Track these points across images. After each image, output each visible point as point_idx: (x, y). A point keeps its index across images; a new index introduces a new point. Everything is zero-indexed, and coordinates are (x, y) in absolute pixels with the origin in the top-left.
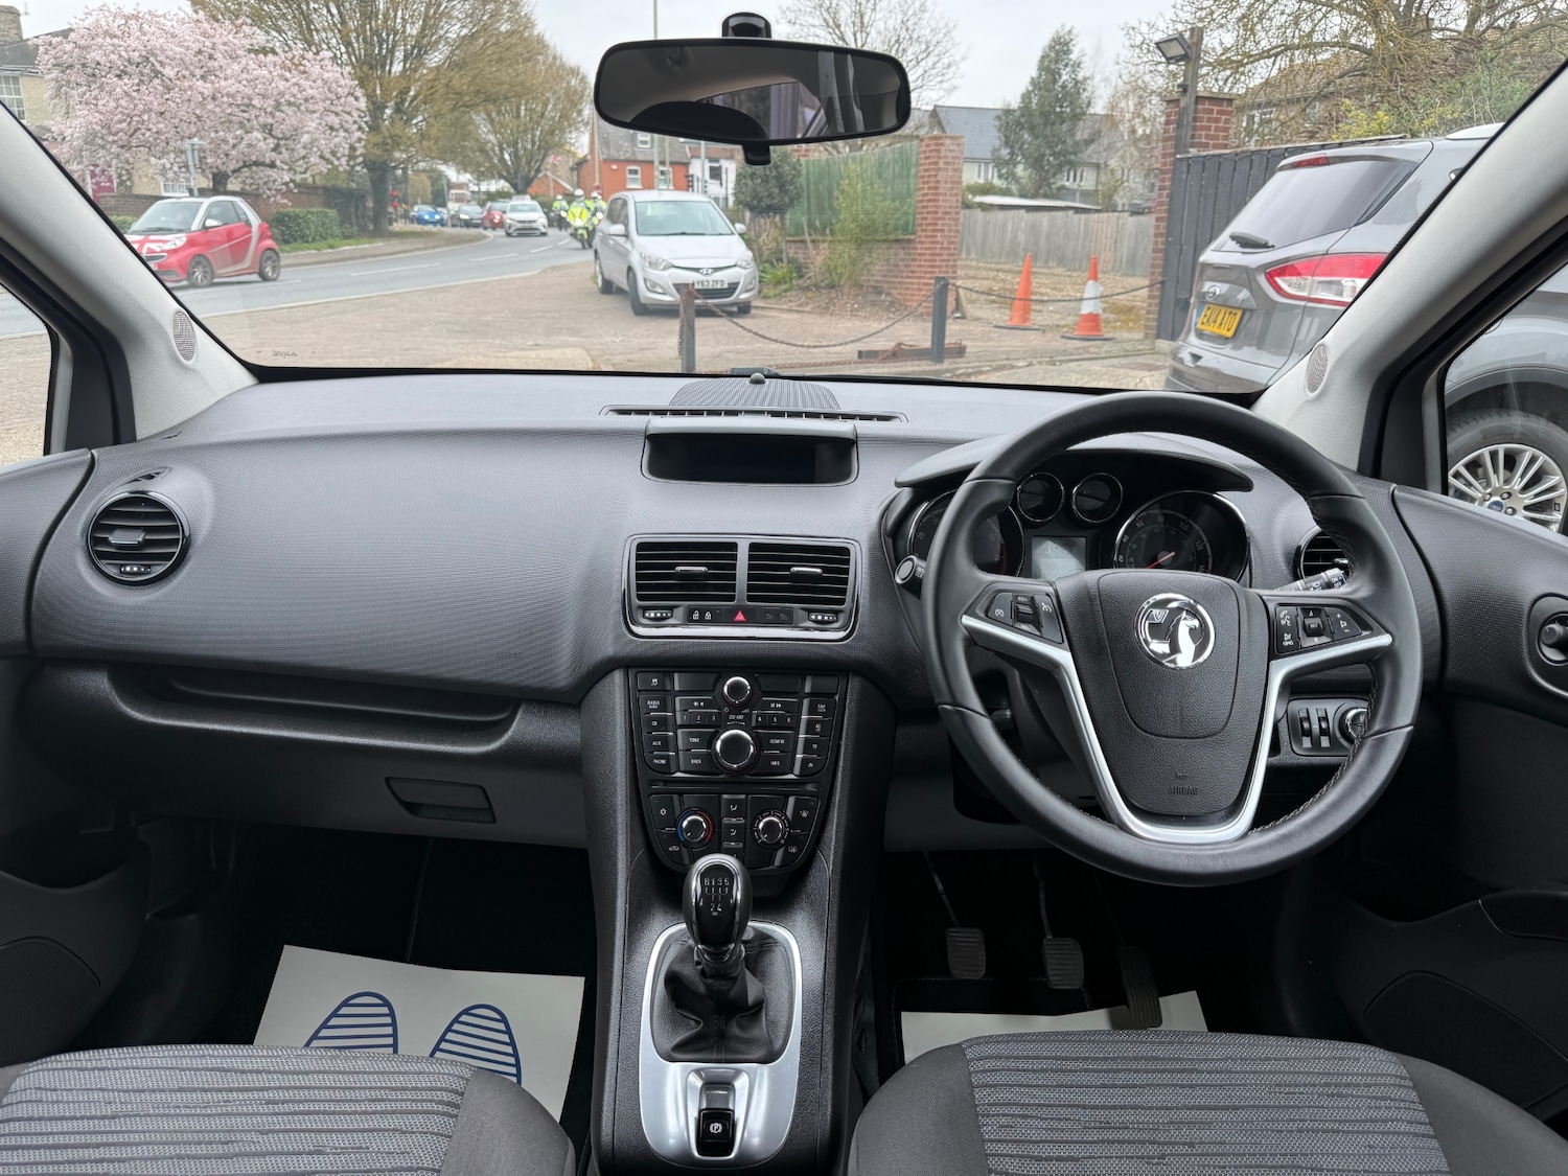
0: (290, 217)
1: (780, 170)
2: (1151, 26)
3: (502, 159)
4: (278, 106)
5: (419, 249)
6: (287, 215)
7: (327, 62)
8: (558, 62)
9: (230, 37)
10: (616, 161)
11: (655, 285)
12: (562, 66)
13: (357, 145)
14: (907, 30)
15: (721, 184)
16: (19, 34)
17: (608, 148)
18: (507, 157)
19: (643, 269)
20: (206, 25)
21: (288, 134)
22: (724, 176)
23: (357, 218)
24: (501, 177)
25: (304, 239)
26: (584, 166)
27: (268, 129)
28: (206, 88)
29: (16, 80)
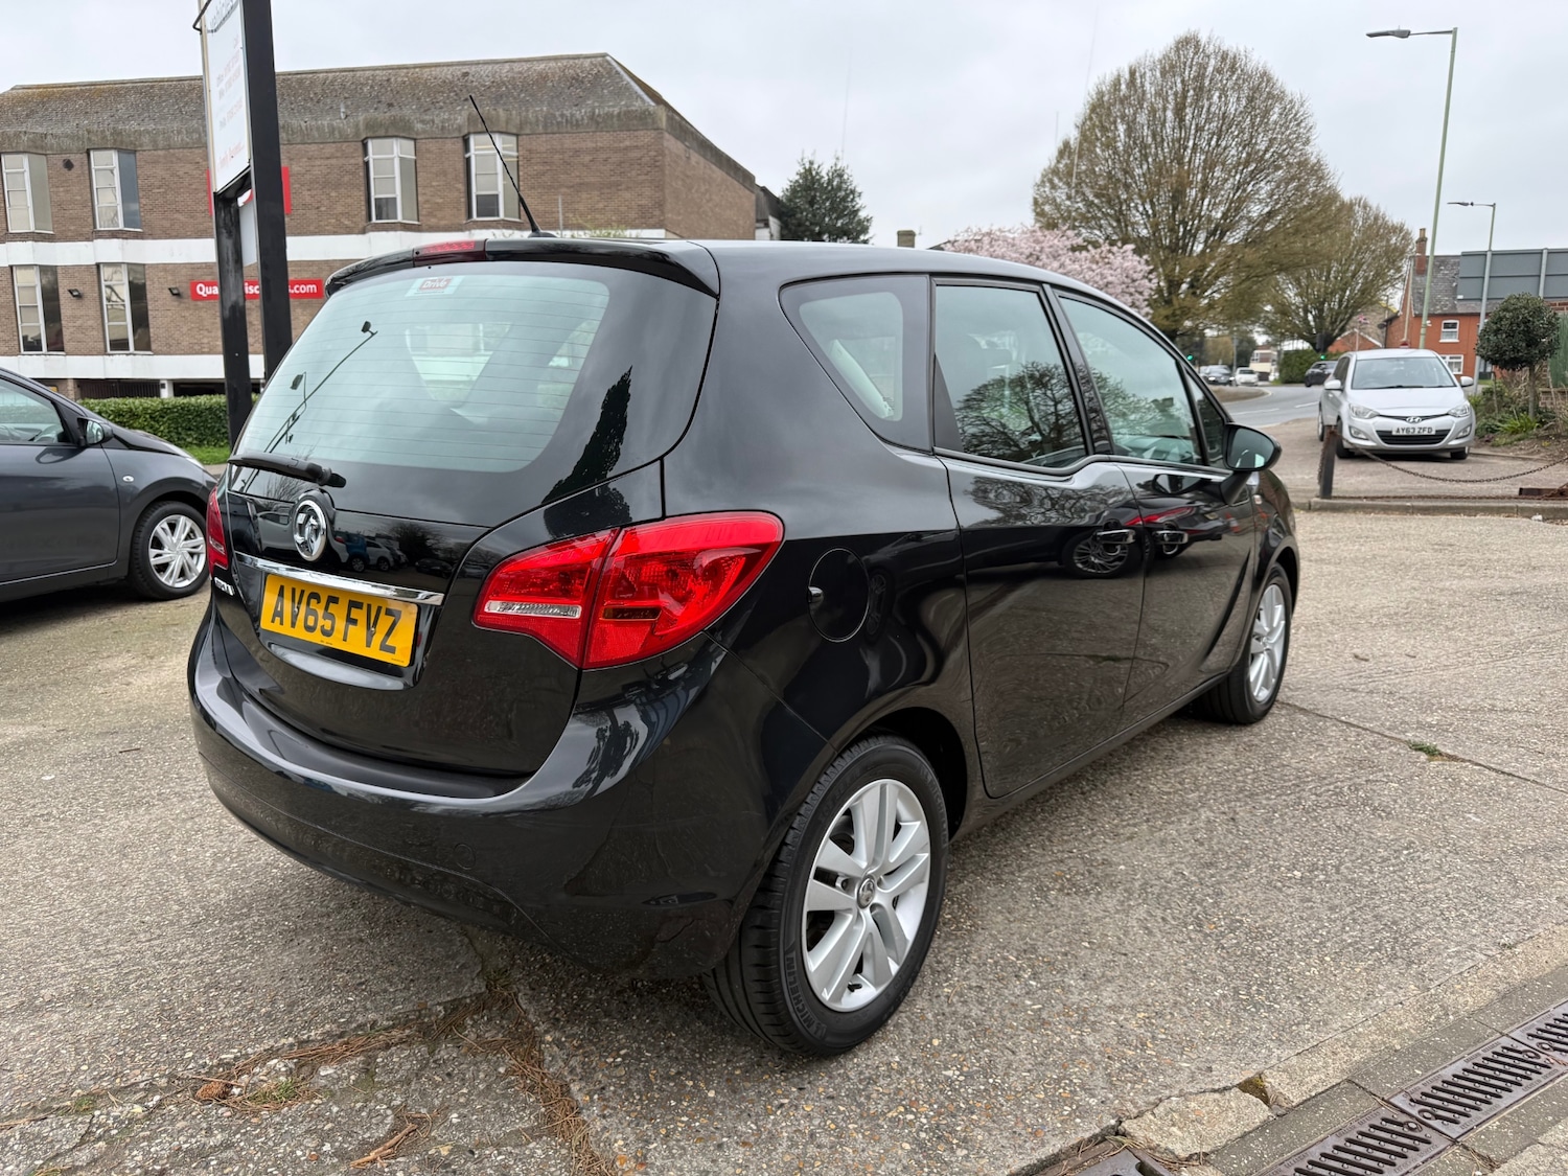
1: (1530, 325)
3: (1306, 320)
7: (1129, 254)
8: (1380, 222)
9: (1056, 241)
10: (1432, 316)
11: (1359, 432)
12: (1385, 225)
18: (1310, 317)
19: (1350, 418)
20: (1039, 234)
24: (1301, 337)
26: (1395, 323)
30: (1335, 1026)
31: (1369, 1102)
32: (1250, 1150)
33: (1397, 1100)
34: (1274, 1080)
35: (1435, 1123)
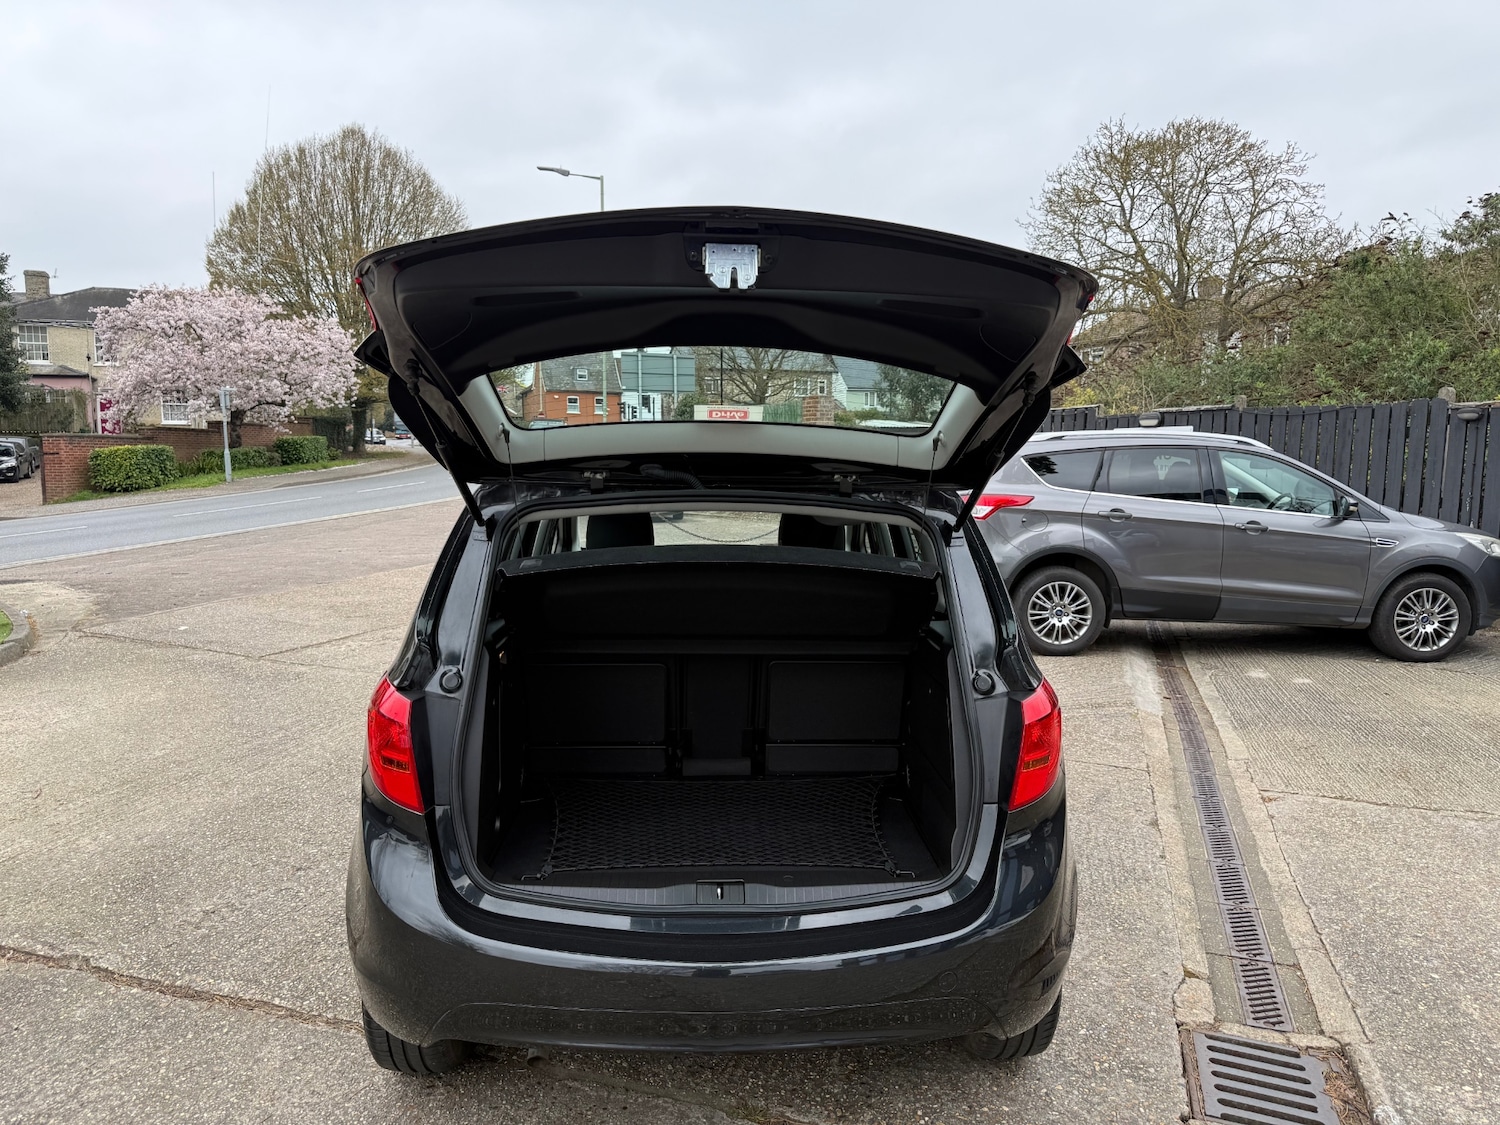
0: (289, 444)
4: (292, 359)
5: (398, 469)
6: (286, 441)
10: (559, 392)
13: (353, 388)
15: (649, 411)
16: (47, 292)
17: (551, 382)
21: (298, 381)
22: (652, 405)
23: (338, 441)
25: (299, 460)
26: (529, 395)
27: (283, 378)
28: (234, 346)
29: (44, 330)
30: (1170, 926)
31: (1226, 960)
32: (1224, 1006)
33: (1234, 953)
34: (1190, 966)
35: (1258, 958)
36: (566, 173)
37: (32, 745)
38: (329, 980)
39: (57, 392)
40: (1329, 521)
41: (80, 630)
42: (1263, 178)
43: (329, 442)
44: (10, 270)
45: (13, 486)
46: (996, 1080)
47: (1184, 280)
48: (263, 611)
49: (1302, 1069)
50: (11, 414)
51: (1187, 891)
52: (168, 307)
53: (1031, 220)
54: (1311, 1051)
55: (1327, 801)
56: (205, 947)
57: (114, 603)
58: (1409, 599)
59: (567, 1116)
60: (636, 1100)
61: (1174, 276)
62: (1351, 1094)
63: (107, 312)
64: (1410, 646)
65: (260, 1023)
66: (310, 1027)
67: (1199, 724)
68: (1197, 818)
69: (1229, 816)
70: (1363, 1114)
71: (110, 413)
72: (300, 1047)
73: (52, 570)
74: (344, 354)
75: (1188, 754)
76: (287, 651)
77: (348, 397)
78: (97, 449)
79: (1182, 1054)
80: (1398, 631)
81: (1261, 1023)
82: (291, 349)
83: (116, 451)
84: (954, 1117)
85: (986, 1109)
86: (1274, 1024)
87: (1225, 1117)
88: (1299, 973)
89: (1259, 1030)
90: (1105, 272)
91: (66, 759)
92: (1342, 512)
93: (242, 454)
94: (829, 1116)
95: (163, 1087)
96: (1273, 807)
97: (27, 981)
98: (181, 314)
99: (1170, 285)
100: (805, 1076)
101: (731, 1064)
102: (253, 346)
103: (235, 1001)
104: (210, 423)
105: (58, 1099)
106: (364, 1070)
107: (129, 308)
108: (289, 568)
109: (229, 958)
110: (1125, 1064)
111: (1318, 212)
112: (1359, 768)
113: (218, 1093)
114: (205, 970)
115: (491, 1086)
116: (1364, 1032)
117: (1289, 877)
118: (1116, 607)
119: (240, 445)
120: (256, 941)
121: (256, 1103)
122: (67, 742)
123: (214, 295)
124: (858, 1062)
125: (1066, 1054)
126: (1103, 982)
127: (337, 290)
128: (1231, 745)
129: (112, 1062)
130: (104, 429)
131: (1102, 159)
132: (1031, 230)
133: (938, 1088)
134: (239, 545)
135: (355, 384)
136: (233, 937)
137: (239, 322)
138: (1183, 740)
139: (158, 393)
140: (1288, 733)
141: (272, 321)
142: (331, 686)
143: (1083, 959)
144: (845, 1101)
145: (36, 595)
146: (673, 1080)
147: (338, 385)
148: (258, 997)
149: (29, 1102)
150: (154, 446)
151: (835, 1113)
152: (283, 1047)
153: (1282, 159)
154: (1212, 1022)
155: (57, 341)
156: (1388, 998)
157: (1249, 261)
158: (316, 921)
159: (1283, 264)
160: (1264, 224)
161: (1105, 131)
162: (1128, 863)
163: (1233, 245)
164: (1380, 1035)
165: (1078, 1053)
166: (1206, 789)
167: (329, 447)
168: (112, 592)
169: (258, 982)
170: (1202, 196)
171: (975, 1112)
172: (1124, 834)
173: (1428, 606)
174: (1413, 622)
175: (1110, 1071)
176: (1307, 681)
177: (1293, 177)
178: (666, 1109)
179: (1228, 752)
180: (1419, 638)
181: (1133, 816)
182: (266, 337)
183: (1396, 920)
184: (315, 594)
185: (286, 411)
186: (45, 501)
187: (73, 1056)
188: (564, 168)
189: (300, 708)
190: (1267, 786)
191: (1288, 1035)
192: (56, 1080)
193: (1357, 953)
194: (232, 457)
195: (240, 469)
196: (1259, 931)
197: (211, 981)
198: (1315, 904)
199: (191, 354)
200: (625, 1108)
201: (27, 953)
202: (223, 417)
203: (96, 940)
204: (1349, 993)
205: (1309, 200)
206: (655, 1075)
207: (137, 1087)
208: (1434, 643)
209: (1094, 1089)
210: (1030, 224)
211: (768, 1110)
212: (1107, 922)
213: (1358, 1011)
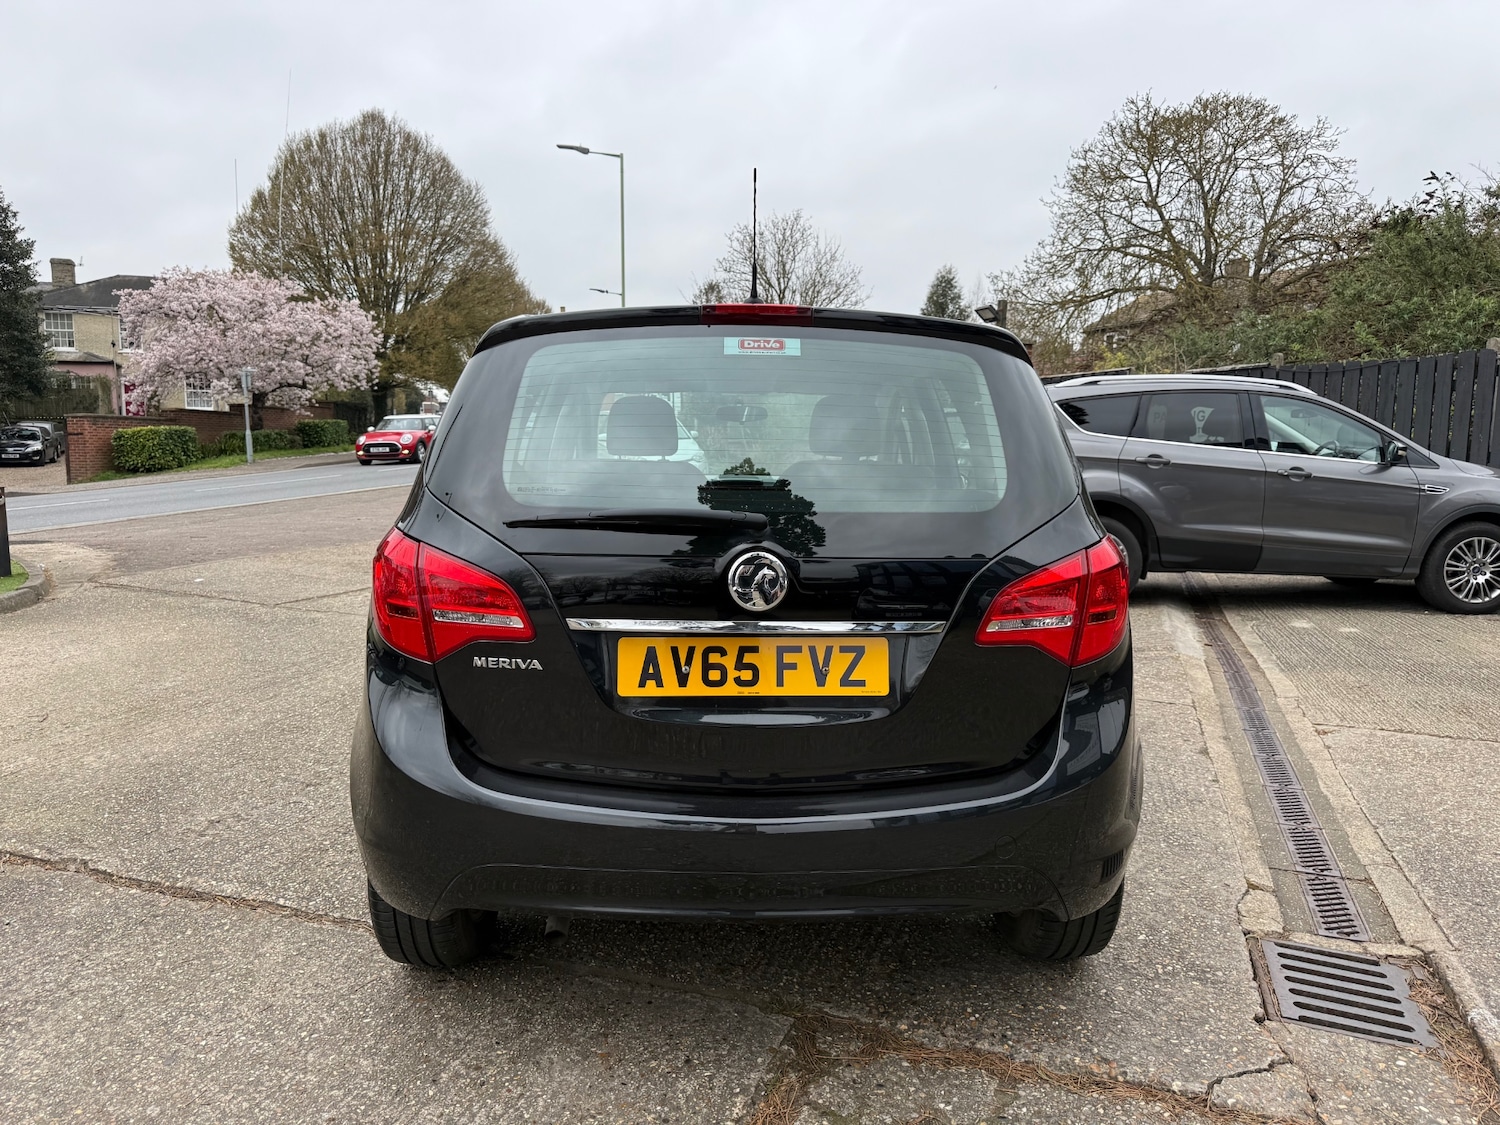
0: (310, 427)
2: (1010, 275)
4: (314, 341)
6: (307, 425)
7: (355, 308)
13: (374, 370)
14: (821, 275)
16: (73, 281)
21: (320, 363)
25: (320, 443)
27: (305, 360)
28: (258, 327)
29: (69, 316)
30: (1229, 843)
31: (1291, 875)
32: (1293, 917)
33: (1299, 869)
34: (1253, 879)
35: (1325, 873)
36: (585, 151)
37: (41, 677)
38: (336, 883)
39: (82, 378)
40: (1375, 468)
41: (96, 582)
42: (1293, 153)
43: (351, 427)
44: (36, 256)
45: (39, 470)
46: (1050, 981)
47: (1212, 258)
48: (280, 566)
49: (1383, 976)
50: (38, 399)
51: (1244, 811)
52: (192, 289)
53: (1055, 199)
54: (1391, 960)
55: (1386, 733)
56: (208, 852)
57: (129, 559)
58: (1460, 548)
59: (588, 1009)
60: (662, 995)
61: (1201, 254)
62: (1440, 1000)
63: (130, 294)
64: (1461, 597)
65: (264, 922)
66: (316, 925)
67: (1244, 666)
68: (1249, 748)
69: (1282, 747)
70: (1455, 1019)
71: (134, 394)
72: (304, 944)
73: (71, 534)
74: (365, 336)
75: (1234, 693)
76: (303, 600)
77: (369, 380)
78: (120, 430)
79: (1251, 960)
80: (1448, 582)
81: (1334, 933)
82: (312, 331)
83: (139, 432)
84: (1007, 1015)
85: (1041, 1007)
86: (1348, 934)
87: (1303, 1019)
88: (1371, 888)
89: (1333, 940)
90: (1131, 250)
91: (74, 689)
92: (1390, 459)
93: (264, 437)
94: (870, 1012)
95: (158, 979)
96: (1329, 740)
97: (22, 882)
98: (204, 296)
99: (1198, 263)
100: (844, 975)
101: (763, 962)
102: (276, 327)
103: (238, 902)
104: (232, 406)
105: (47, 987)
106: (372, 965)
107: (153, 290)
108: (307, 533)
109: (233, 862)
110: (1192, 966)
111: (1350, 187)
112: (1416, 705)
113: (217, 984)
114: (207, 873)
115: (506, 981)
116: (1448, 941)
117: (1353, 800)
118: (1153, 557)
119: (262, 428)
120: (261, 847)
121: (256, 994)
122: (76, 674)
123: (236, 278)
124: (900, 961)
125: (1126, 958)
126: (1160, 892)
127: (357, 274)
128: (1280, 686)
129: (106, 954)
130: (128, 411)
131: (1128, 135)
132: (1055, 209)
133: (988, 987)
134: (259, 514)
135: (375, 367)
136: (238, 844)
137: (261, 304)
138: (1228, 680)
139: (181, 374)
140: (1339, 674)
141: (294, 303)
142: (346, 630)
143: (1137, 871)
144: (887, 998)
145: (54, 553)
146: (702, 976)
147: (359, 367)
148: (261, 898)
149: (16, 991)
150: (177, 427)
151: (877, 1009)
152: (287, 942)
153: (1313, 134)
154: (1282, 931)
155: (83, 327)
156: (1472, 910)
157: (1279, 238)
158: (324, 831)
159: (1313, 240)
160: (1293, 199)
161: (1132, 106)
162: (1180, 786)
163: (1262, 222)
164: (1467, 943)
165: (1139, 957)
166: (1257, 723)
167: (350, 432)
168: (129, 550)
169: (263, 885)
170: (1231, 171)
171: (1029, 1010)
172: (1172, 760)
173: (1479, 556)
174: (1464, 573)
175: (1174, 974)
176: (1353, 630)
177: (1323, 152)
178: (694, 1003)
179: (1277, 691)
180: (1470, 589)
181: (1181, 746)
182: (288, 319)
183: (1472, 839)
184: (333, 554)
185: (308, 394)
186: (70, 481)
187: (65, 949)
188: (584, 146)
189: (314, 648)
190: (1321, 721)
191: (1365, 944)
192: (46, 971)
193: (1432, 868)
194: (253, 439)
195: (262, 451)
196: (1325, 848)
197: (214, 883)
198: (1382, 824)
199: (213, 334)
200: (650, 1003)
201: (24, 857)
202: (246, 400)
203: (96, 846)
204: (1429, 904)
205: (1340, 175)
206: (682, 972)
207: (131, 978)
208: (1486, 595)
209: (1158, 990)
210: (1054, 202)
211: (804, 1005)
212: (1161, 838)
213: (1441, 921)
